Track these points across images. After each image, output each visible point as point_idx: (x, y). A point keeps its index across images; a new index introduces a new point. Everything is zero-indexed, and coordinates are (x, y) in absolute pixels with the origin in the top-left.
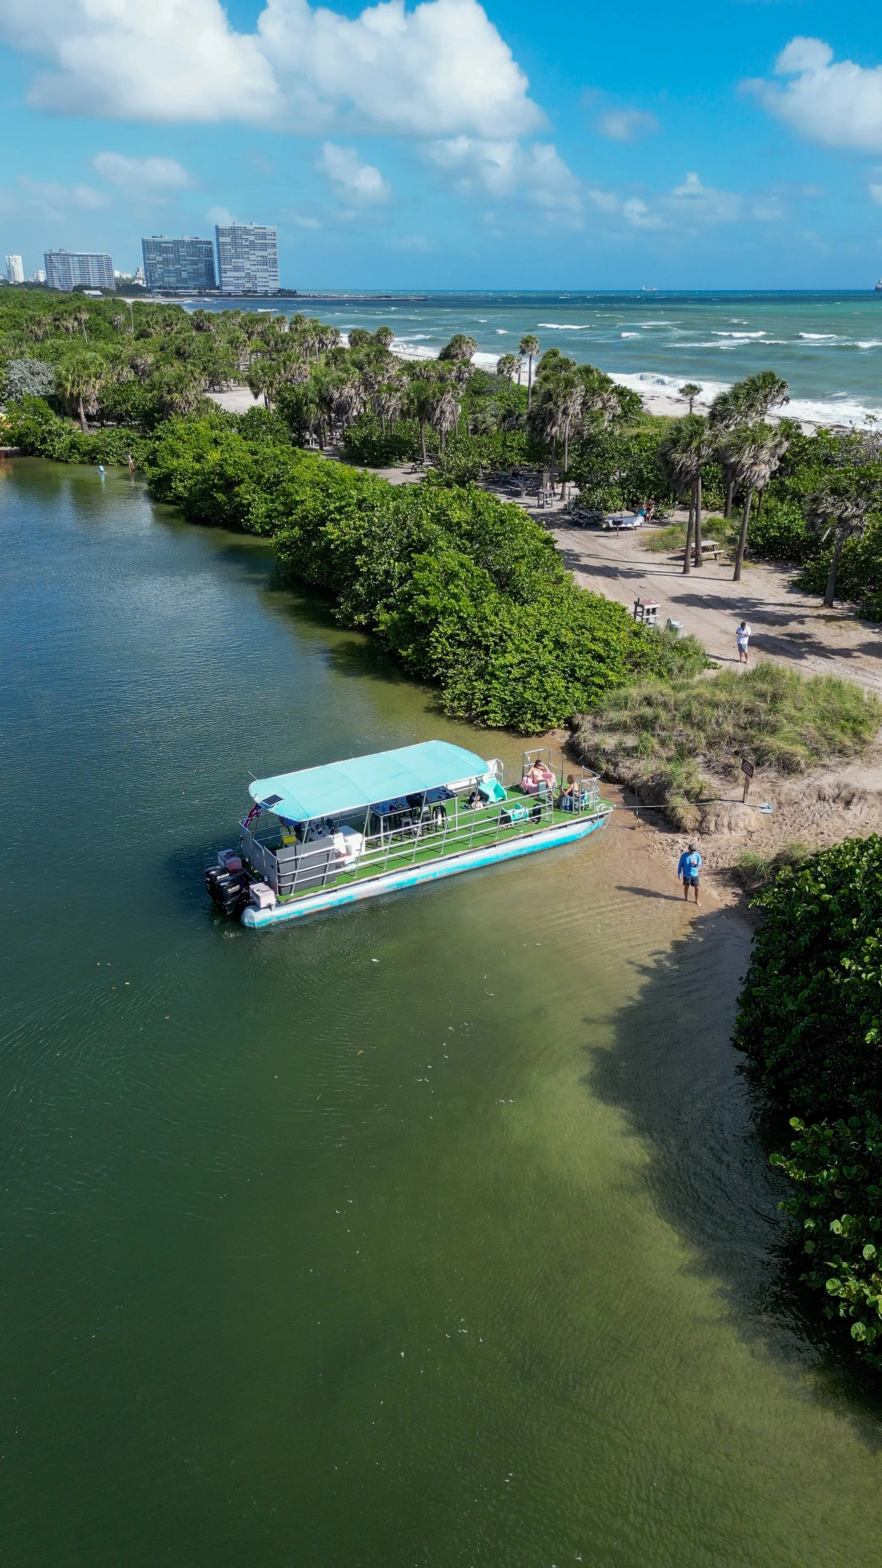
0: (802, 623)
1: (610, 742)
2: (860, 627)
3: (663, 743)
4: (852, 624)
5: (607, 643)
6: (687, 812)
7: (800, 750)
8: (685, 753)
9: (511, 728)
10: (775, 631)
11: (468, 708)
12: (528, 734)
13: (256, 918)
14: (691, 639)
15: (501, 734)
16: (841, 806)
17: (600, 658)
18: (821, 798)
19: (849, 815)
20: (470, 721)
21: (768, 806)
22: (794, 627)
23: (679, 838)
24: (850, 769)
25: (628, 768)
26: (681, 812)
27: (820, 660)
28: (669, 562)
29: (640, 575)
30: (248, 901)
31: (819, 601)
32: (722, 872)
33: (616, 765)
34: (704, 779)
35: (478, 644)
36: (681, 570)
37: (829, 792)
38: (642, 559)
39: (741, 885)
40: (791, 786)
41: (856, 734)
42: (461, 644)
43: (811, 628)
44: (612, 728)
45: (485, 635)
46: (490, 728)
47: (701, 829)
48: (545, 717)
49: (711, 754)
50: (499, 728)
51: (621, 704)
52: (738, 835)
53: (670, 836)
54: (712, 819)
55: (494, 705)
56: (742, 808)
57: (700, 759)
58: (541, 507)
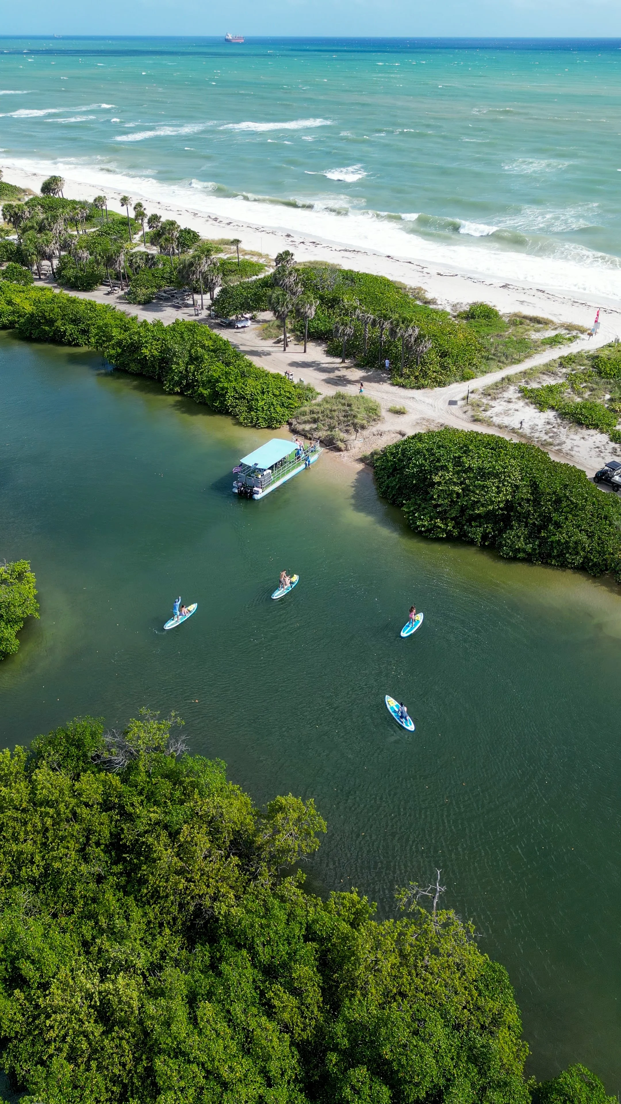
0: (339, 370)
1: (307, 427)
2: (357, 370)
3: (323, 425)
4: (354, 369)
5: (290, 393)
6: (342, 445)
7: (365, 422)
8: (331, 428)
9: (269, 427)
10: (332, 375)
11: (251, 422)
12: (276, 428)
13: (257, 497)
14: (309, 384)
15: (266, 429)
16: (379, 436)
17: (289, 398)
18: (374, 435)
19: (382, 439)
20: (254, 426)
21: (362, 440)
22: (337, 373)
23: (341, 453)
24: (379, 425)
25: (316, 435)
26: (340, 446)
27: (351, 386)
28: (274, 345)
29: (269, 354)
30: (252, 493)
31: (339, 360)
32: (357, 460)
33: (312, 435)
34: (343, 435)
35: (244, 398)
36: (283, 349)
37: (376, 433)
38: (263, 345)
39: (363, 462)
40: (365, 433)
41: (376, 414)
42: (236, 398)
43: (343, 372)
44: (305, 422)
45: (246, 394)
46: (262, 428)
47: (347, 450)
48: (280, 422)
49: (340, 427)
50: (264, 428)
51: (304, 414)
52: (357, 450)
53: (338, 453)
54: (349, 446)
55: (261, 420)
56: (356, 442)
57: (337, 429)
58: (197, 315)
